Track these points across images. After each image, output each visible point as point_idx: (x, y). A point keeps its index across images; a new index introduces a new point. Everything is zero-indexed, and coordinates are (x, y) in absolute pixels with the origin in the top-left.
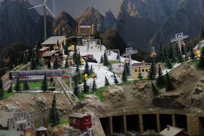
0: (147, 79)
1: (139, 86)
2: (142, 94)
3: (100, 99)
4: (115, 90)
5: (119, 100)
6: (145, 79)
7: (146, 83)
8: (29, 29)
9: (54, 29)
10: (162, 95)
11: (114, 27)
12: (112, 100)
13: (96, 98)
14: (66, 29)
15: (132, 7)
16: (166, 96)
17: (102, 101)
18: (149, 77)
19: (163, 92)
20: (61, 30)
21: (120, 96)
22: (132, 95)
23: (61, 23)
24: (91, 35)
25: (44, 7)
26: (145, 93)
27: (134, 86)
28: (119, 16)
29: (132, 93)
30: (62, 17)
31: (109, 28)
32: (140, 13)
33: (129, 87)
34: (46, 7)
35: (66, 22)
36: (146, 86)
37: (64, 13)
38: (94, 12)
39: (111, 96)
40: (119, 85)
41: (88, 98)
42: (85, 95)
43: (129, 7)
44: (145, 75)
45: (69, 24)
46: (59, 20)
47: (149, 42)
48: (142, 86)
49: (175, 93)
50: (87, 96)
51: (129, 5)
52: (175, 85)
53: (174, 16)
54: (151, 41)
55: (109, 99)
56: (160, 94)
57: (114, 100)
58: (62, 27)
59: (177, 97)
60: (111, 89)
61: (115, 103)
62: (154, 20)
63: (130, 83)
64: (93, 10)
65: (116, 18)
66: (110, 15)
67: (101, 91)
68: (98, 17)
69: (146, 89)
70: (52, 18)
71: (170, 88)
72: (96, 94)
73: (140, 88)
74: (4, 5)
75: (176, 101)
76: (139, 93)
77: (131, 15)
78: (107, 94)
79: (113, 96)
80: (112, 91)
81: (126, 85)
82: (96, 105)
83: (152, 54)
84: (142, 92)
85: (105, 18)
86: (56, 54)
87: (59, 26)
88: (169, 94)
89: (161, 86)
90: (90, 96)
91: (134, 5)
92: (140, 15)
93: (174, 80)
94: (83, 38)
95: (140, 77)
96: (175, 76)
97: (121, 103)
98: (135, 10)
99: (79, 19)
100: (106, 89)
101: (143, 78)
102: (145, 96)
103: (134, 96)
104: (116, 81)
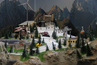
0: (75, 48)
1: (69, 52)
2: (71, 58)
3: (41, 60)
4: (52, 54)
5: (54, 61)
6: (73, 47)
7: (73, 50)
8: (19, 18)
9: (35, 18)
10: (84, 59)
11: (68, 17)
12: (49, 60)
13: (38, 59)
15: (79, 5)
16: (86, 60)
17: (42, 61)
18: (76, 46)
19: (85, 57)
20: (38, 19)
21: (55, 58)
22: (64, 58)
23: (38, 15)
24: (51, 21)
25: (27, 4)
26: (73, 57)
27: (66, 52)
28: (71, 11)
29: (64, 56)
30: (39, 11)
31: (66, 17)
32: (84, 8)
33: (63, 52)
34: (28, 5)
35: (41, 14)
36: (73, 52)
37: (40, 9)
38: (57, 8)
39: (48, 58)
40: (55, 51)
41: (32, 59)
42: (30, 56)
44: (74, 45)
46: (38, 13)
48: (71, 52)
49: (92, 58)
50: (32, 57)
51: (77, 4)
52: (93, 52)
55: (48, 60)
56: (82, 58)
57: (51, 61)
58: (39, 17)
59: (94, 60)
60: (49, 53)
61: (51, 63)
62: (92, 12)
63: (63, 50)
64: (57, 7)
65: (70, 12)
66: (66, 9)
67: (42, 55)
68: (59, 11)
69: (73, 54)
70: (33, 12)
71: (90, 54)
72: (39, 56)
73: (69, 53)
74: (4, 3)
75: (94, 63)
76: (69, 57)
77: (78, 10)
78: (46, 57)
79: (50, 58)
80: (49, 55)
81: (61, 51)
82: (37, 64)
83: (82, 31)
84: (71, 56)
85: (63, 12)
86: (22, 31)
88: (89, 58)
89: (84, 52)
90: (34, 57)
91: (80, 4)
92: (84, 10)
93: (92, 49)
94: (45, 22)
95: (70, 46)
96: (93, 45)
97: (56, 63)
98: (81, 7)
99: (49, 13)
100: (46, 53)
101: (72, 47)
102: (73, 59)
103: (65, 59)
104: (54, 48)
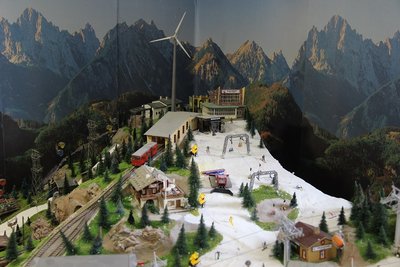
9: (195, 64)
11: (285, 82)
14: (212, 68)
15: (319, 55)
20: (205, 67)
23: (205, 56)
24: (238, 109)
28: (297, 64)
30: (208, 48)
31: (278, 81)
32: (332, 67)
35: (212, 57)
37: (210, 42)
38: (256, 50)
43: (314, 54)
45: (217, 61)
46: (203, 52)
47: (340, 120)
51: (313, 50)
53: (393, 86)
54: (346, 120)
58: (206, 63)
62: (355, 84)
64: (255, 47)
65: (291, 67)
66: (280, 59)
74: (115, 35)
77: (315, 67)
85: (272, 63)
87: (203, 61)
91: (322, 52)
92: (330, 71)
98: (324, 60)
